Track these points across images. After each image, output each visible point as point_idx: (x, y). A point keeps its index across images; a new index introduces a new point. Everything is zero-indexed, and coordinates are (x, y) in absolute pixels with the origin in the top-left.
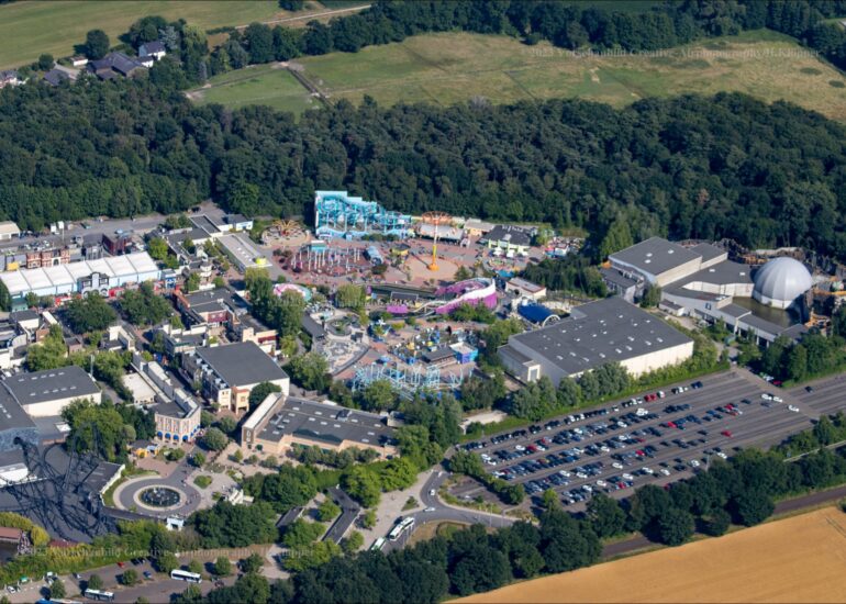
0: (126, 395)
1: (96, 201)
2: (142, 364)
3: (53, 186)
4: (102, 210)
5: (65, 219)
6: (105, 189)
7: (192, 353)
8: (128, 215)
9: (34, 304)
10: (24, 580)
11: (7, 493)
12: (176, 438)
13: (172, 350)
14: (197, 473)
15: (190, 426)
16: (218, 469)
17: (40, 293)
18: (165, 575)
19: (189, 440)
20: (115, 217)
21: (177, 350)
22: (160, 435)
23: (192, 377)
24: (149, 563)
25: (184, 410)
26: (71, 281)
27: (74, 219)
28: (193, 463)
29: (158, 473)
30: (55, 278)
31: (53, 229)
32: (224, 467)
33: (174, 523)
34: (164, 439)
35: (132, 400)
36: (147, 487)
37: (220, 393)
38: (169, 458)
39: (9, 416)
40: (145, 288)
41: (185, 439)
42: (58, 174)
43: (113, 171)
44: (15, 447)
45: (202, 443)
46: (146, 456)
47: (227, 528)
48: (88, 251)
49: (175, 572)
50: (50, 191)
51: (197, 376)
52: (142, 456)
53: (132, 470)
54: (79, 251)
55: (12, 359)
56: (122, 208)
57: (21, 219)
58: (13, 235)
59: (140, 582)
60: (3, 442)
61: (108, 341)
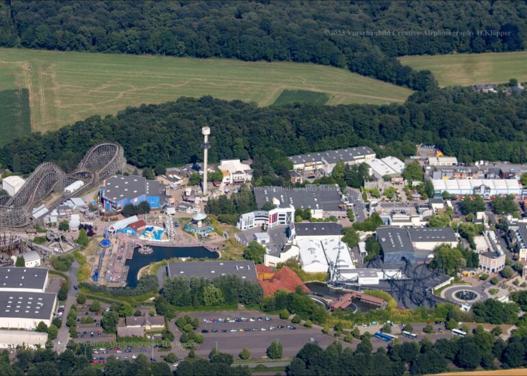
0: (473, 246)
1: (503, 152)
2: (487, 232)
3: (481, 140)
4: (506, 158)
5: (485, 160)
6: (510, 146)
7: (515, 230)
8: (521, 162)
9: (445, 196)
10: (374, 323)
11: (387, 283)
12: (488, 269)
13: (507, 228)
14: (493, 287)
15: (498, 263)
16: (504, 287)
17: (451, 192)
18: (449, 331)
19: (496, 271)
20: (513, 163)
21: (510, 228)
22: (481, 267)
23: (511, 242)
24: (444, 325)
25: (498, 254)
26: (469, 188)
27: (490, 160)
28: (492, 282)
29: (471, 284)
30: (462, 186)
31: (477, 164)
32: (507, 286)
33: (465, 307)
34: (483, 269)
35: (475, 249)
36: (459, 291)
37: (521, 250)
38: (481, 278)
39: (402, 246)
40: (510, 198)
41: (493, 270)
42: (485, 134)
43: (516, 138)
44: (402, 262)
45: (502, 274)
46: (469, 275)
47: (489, 312)
48: (488, 176)
49: (454, 330)
50: (479, 144)
51: (514, 241)
52: (467, 275)
53: (457, 280)
54: (483, 175)
55: (421, 221)
56: (517, 158)
57: (460, 156)
58: (453, 164)
59: (434, 332)
60: (395, 258)
61: (476, 219)
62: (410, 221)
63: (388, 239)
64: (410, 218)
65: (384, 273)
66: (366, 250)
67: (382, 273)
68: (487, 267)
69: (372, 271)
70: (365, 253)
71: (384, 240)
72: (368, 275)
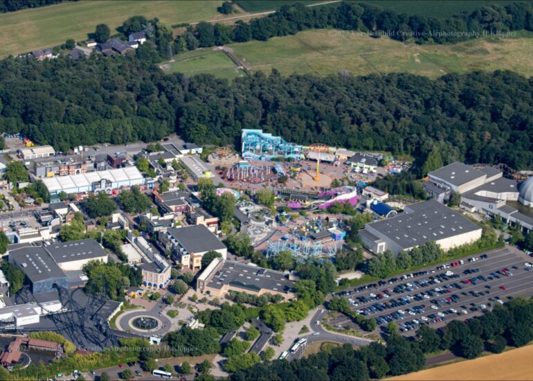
0: (123, 258)
1: (103, 133)
2: (133, 238)
3: (76, 123)
4: (106, 139)
5: (83, 144)
6: (109, 126)
7: (165, 232)
8: (123, 143)
9: (65, 198)
10: (60, 375)
11: (48, 319)
12: (155, 285)
13: (152, 229)
14: (169, 308)
15: (164, 278)
16: (182, 306)
17: (68, 192)
18: (149, 373)
19: (164, 287)
20: (115, 144)
21: (156, 229)
22: (145, 284)
23: (165, 247)
24: (139, 365)
25: (161, 268)
26: (87, 184)
27: (89, 144)
28: (166, 302)
29: (144, 308)
30: (77, 182)
31: (76, 150)
32: (185, 305)
33: (154, 340)
34: (148, 286)
35: (127, 261)
36: (137, 317)
37: (183, 257)
38: (151, 298)
39: (49, 270)
40: (134, 189)
41: (161, 286)
42: (80, 116)
43: (114, 115)
44: (53, 290)
45: (172, 289)
46: (136, 296)
47: (188, 344)
48: (98, 165)
49: (155, 371)
50: (74, 126)
51: (168, 246)
52: (133, 297)
53: (127, 306)
54: (92, 165)
55: (50, 233)
56: (120, 138)
57: (55, 144)
58: (50, 154)
59: (133, 377)
60: (45, 286)
61: (111, 223)
62: (39, 235)
63: (29, 263)
64: (39, 232)
65: (42, 308)
66: (7, 279)
67: (40, 308)
68: (153, 284)
69: (28, 306)
70: (6, 284)
71: (25, 265)
72: (26, 314)
